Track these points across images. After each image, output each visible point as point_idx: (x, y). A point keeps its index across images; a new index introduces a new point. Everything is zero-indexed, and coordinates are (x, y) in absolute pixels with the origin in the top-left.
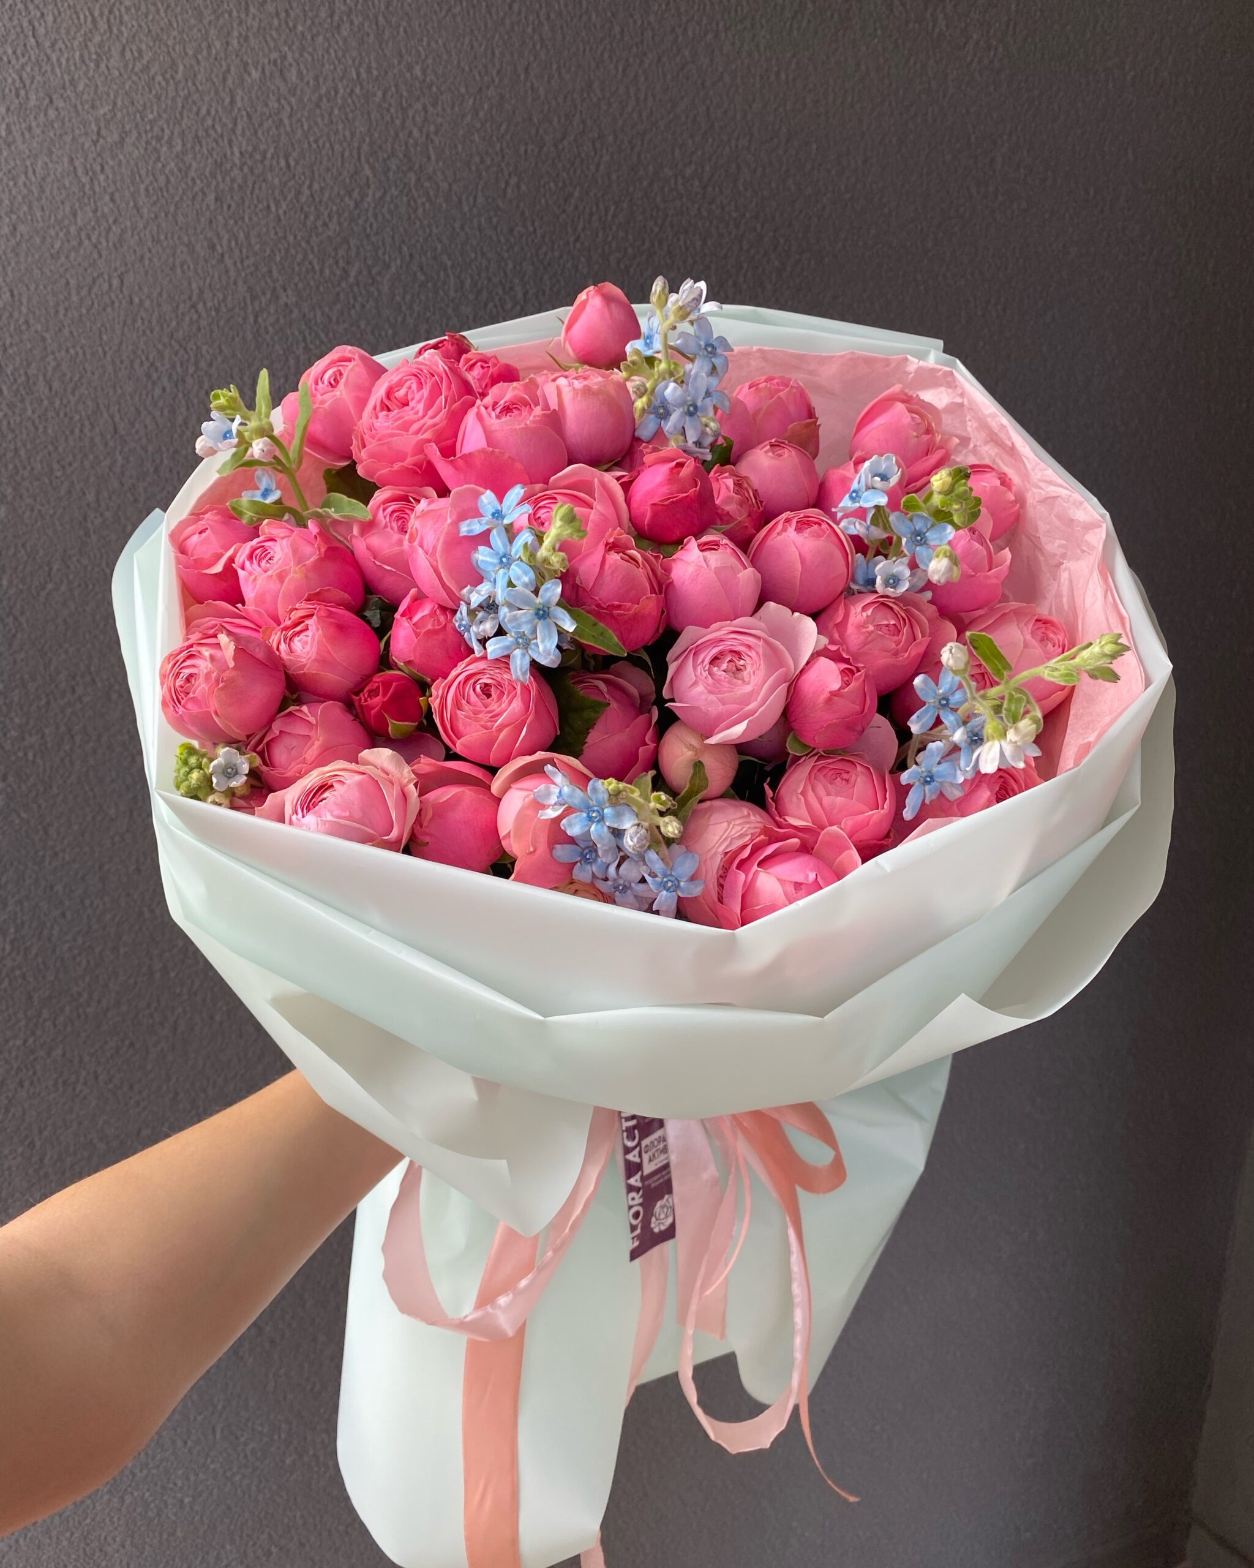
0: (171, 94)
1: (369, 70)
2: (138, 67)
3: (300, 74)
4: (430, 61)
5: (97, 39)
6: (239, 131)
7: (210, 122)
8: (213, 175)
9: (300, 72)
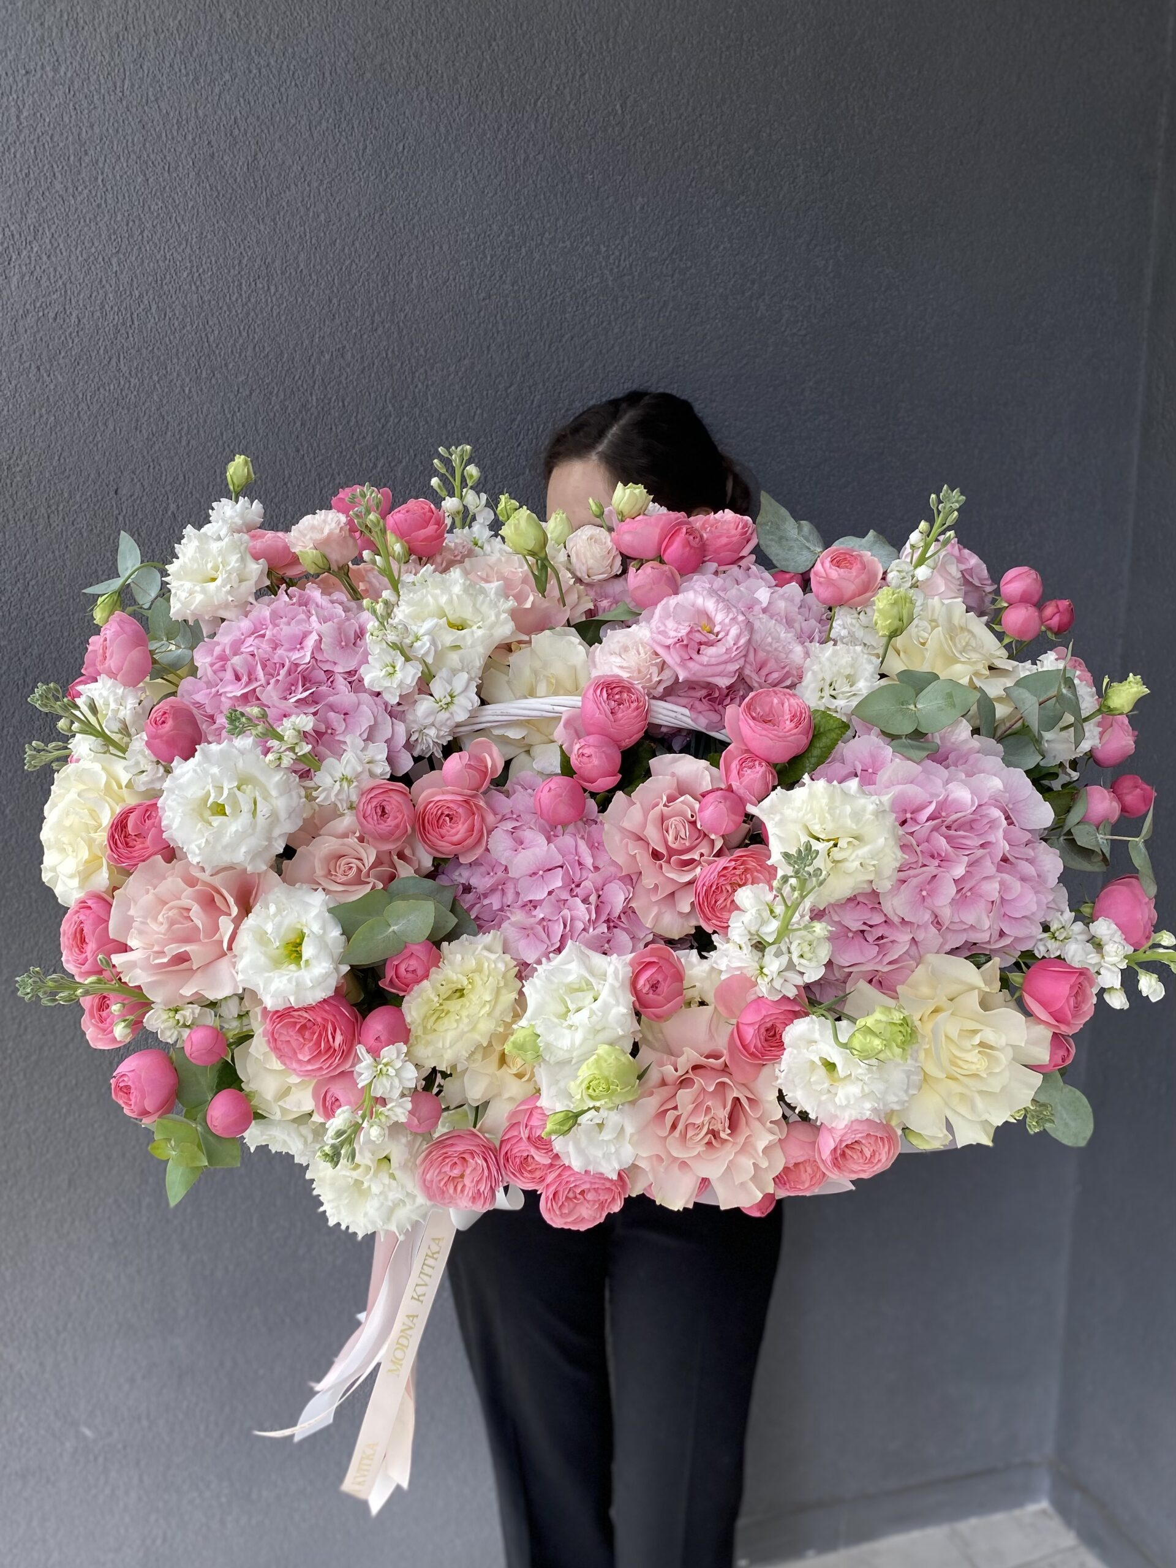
0: (280, 369)
1: (393, 352)
2: (262, 355)
3: (353, 356)
4: (429, 345)
5: (241, 341)
6: (316, 387)
7: (300, 382)
8: (300, 412)
9: (352, 354)
